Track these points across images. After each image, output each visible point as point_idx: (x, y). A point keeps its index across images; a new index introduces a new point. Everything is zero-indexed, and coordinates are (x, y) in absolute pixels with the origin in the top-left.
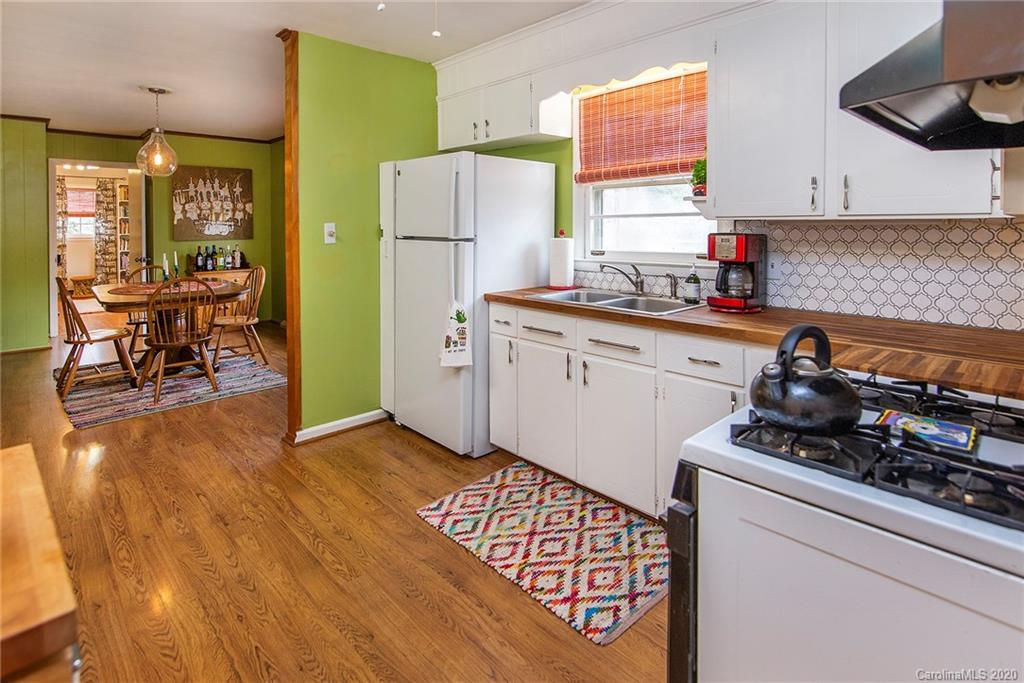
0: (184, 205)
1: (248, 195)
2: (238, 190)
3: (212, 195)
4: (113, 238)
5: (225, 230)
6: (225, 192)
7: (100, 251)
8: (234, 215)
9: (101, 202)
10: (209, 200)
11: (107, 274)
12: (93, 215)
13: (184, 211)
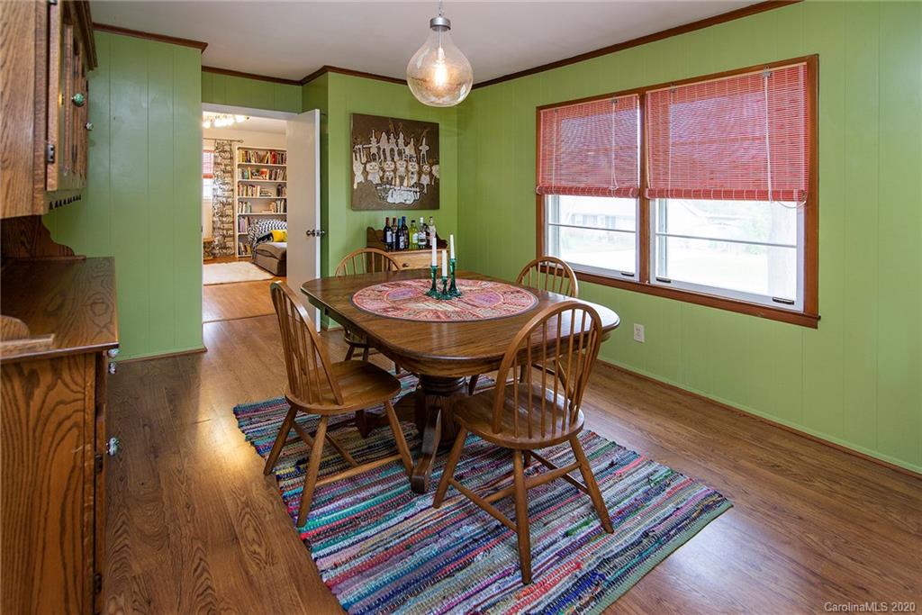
0: (365, 164)
1: (433, 156)
2: (424, 148)
3: (396, 153)
4: (230, 200)
5: (410, 197)
6: (409, 150)
7: (217, 213)
8: (419, 180)
9: (219, 164)
10: (393, 160)
11: (224, 236)
12: (211, 177)
13: (365, 173)
